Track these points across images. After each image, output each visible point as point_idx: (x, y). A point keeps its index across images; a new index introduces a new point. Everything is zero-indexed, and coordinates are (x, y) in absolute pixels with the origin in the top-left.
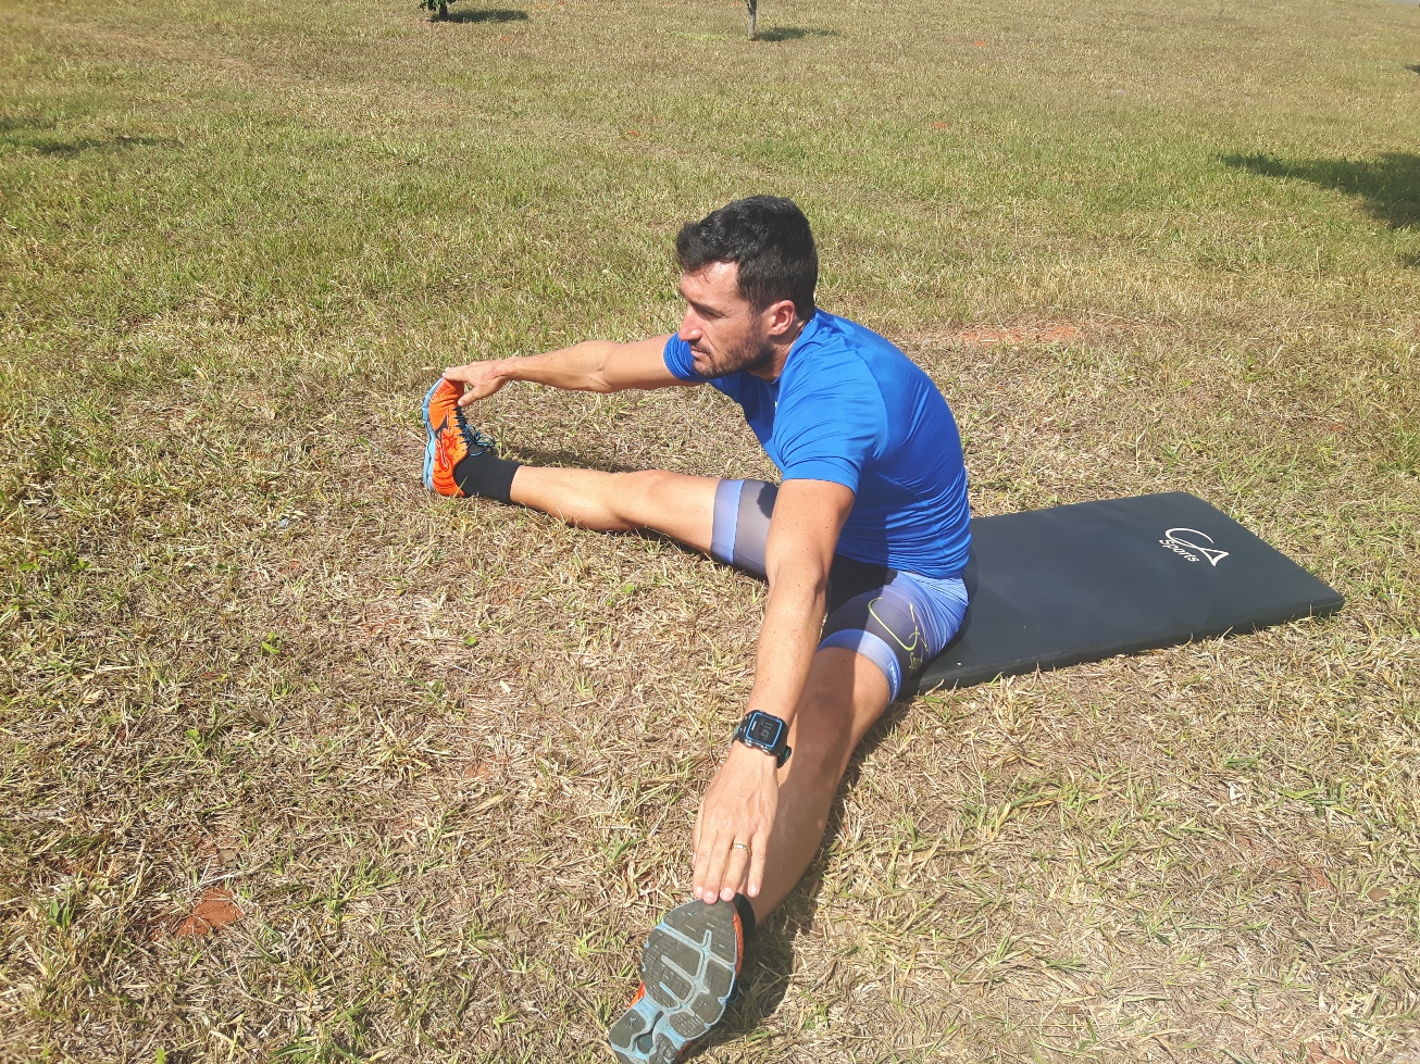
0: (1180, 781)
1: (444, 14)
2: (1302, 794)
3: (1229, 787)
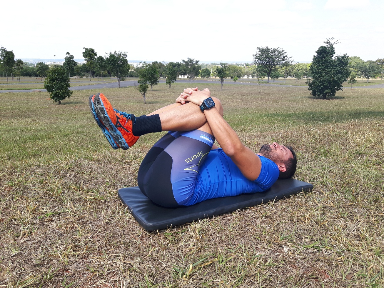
1: (60, 103)
2: (312, 245)
3: (283, 248)
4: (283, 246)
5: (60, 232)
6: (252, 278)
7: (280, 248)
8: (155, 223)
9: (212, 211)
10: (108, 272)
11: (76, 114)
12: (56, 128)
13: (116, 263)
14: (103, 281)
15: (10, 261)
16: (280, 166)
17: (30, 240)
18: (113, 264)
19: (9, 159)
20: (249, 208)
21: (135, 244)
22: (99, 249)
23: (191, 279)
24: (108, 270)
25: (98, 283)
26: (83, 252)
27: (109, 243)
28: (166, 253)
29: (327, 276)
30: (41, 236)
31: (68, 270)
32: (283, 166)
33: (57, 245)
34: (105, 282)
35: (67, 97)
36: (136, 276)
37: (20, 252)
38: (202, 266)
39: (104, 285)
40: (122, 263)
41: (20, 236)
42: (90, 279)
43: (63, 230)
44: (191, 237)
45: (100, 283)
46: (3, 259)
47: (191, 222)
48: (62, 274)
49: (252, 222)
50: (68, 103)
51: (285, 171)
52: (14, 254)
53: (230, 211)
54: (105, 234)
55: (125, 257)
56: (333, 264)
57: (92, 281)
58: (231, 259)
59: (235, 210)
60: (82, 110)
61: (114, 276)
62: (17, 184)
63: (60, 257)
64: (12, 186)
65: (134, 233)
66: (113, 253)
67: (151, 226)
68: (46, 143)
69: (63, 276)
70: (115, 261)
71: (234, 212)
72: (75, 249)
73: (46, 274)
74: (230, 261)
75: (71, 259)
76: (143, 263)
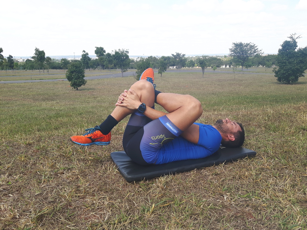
0: (210, 196)
1: (77, 89)
2: (245, 196)
3: (224, 196)
4: (224, 195)
5: (68, 181)
6: (196, 216)
7: (222, 197)
8: (133, 176)
9: (175, 169)
10: (98, 208)
11: (89, 98)
12: (73, 109)
13: (103, 202)
14: (94, 213)
15: (34, 198)
16: (230, 136)
17: (48, 186)
18: (101, 203)
19: (38, 131)
20: (203, 168)
21: (118, 190)
22: (93, 193)
23: (153, 214)
24: (97, 207)
25: (90, 214)
26: (82, 194)
27: (100, 189)
28: (138, 197)
29: (252, 217)
30: (56, 183)
31: (71, 205)
32: (233, 137)
33: (66, 189)
34: (95, 214)
35: (82, 84)
36: (116, 211)
37: (41, 192)
38: (162, 206)
39: (94, 216)
40: (107, 202)
41: (42, 182)
42: (85, 212)
43: (70, 179)
44: (158, 187)
45: (92, 215)
46: (30, 197)
47: (159, 177)
48: (67, 208)
49: (205, 178)
50: (84, 90)
51: (234, 140)
52: (37, 194)
53: (189, 170)
54: (98, 183)
55: (110, 199)
56: (258, 209)
57: (86, 213)
58: (183, 203)
59: (193, 169)
60: (93, 95)
61: (101, 211)
62: (42, 148)
63: (66, 197)
64: (38, 149)
65: (119, 182)
66: (103, 196)
67: (130, 178)
68: (65, 120)
69: (67, 209)
70: (103, 201)
71: (192, 171)
72: (77, 192)
73: (57, 207)
74: (182, 204)
75: (73, 199)
76: (122, 203)
